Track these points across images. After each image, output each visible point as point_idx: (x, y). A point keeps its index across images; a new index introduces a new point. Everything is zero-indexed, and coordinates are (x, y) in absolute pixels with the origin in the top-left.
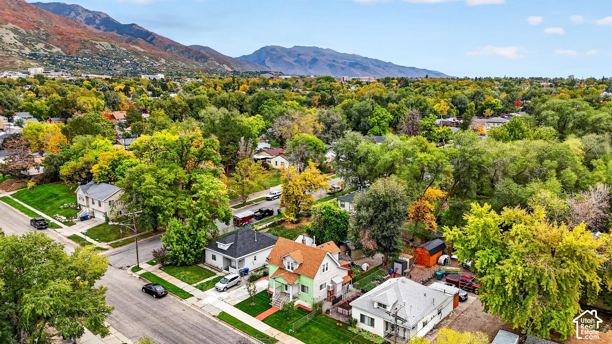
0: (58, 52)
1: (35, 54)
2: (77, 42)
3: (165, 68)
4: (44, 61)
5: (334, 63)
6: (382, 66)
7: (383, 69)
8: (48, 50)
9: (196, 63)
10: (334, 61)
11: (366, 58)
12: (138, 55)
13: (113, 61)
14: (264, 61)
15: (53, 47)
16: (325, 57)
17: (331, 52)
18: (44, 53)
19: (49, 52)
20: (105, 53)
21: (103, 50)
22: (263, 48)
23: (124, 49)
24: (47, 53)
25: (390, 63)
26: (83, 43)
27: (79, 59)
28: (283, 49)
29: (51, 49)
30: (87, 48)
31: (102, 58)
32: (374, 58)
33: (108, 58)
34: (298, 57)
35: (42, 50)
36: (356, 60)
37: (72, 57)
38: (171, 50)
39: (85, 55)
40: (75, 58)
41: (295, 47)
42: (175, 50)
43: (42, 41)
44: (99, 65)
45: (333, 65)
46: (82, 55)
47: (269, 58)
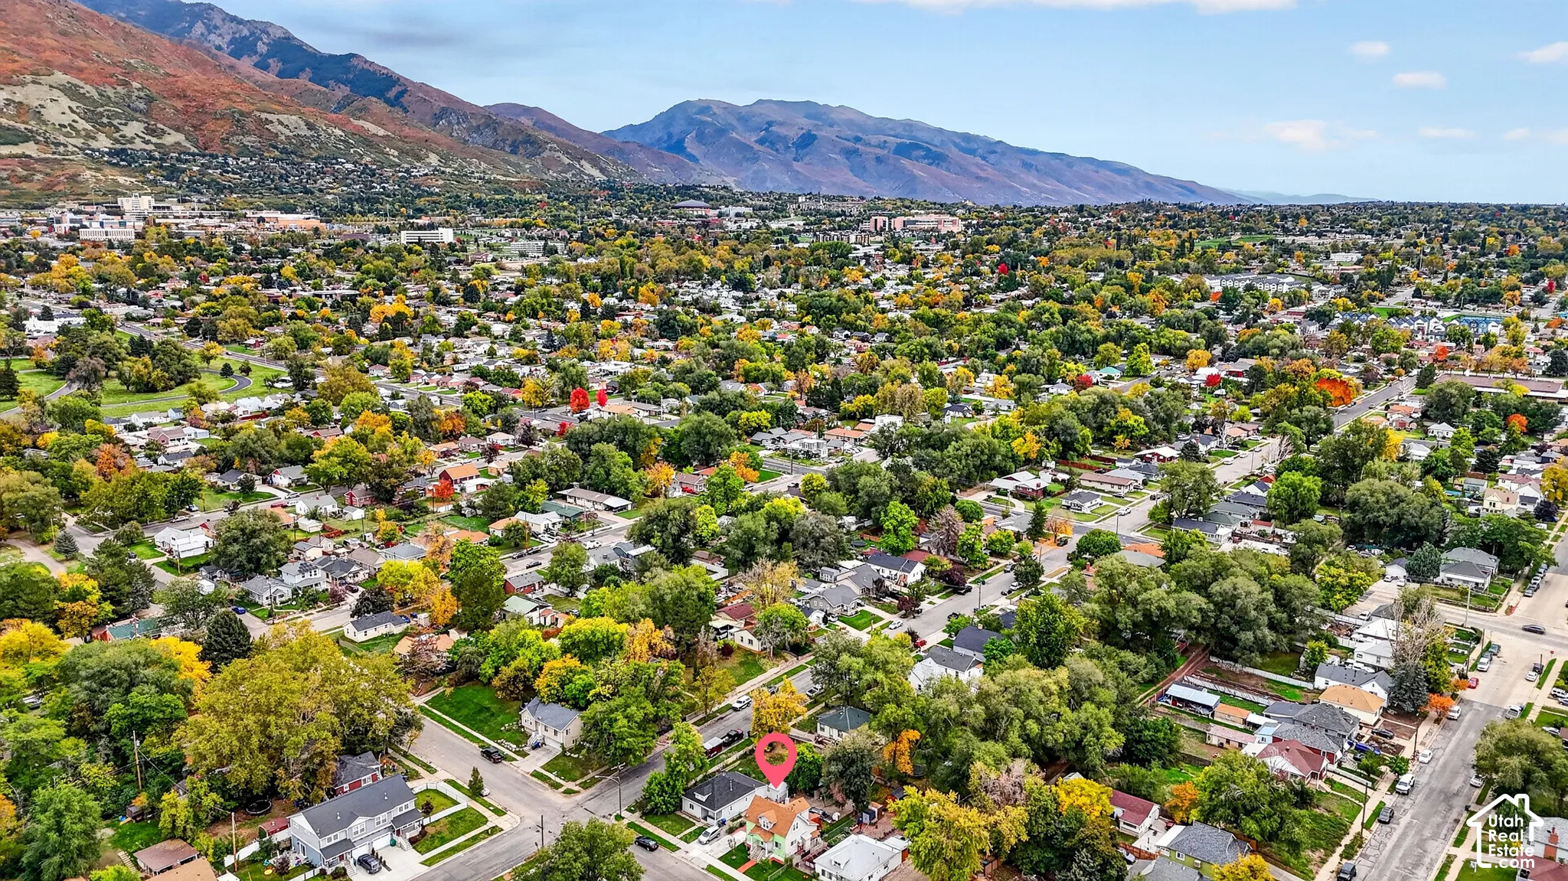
0: (178, 143)
1: (124, 151)
2: (223, 117)
3: (441, 182)
4: (145, 171)
5: (858, 146)
6: (980, 151)
7: (984, 158)
8: (154, 140)
9: (513, 158)
10: (858, 139)
11: (941, 130)
12: (371, 147)
13: (313, 165)
14: (681, 141)
15: (164, 132)
16: (836, 128)
17: (852, 116)
18: (144, 146)
19: (155, 144)
20: (291, 143)
21: (287, 137)
22: (677, 107)
23: (338, 132)
24: (152, 147)
25: (1000, 142)
26: (238, 121)
27: (230, 161)
28: (729, 108)
29: (159, 137)
30: (248, 133)
31: (284, 156)
32: (960, 129)
33: (302, 156)
34: (766, 130)
35: (138, 140)
36: (914, 138)
37: (212, 156)
38: (450, 122)
39: (244, 151)
40: (220, 160)
41: (760, 102)
42: (458, 123)
43: (137, 115)
44: (281, 177)
45: (856, 151)
46: (237, 150)
47: (693, 134)
